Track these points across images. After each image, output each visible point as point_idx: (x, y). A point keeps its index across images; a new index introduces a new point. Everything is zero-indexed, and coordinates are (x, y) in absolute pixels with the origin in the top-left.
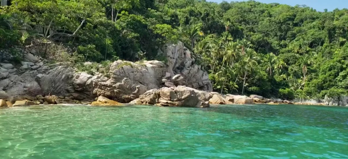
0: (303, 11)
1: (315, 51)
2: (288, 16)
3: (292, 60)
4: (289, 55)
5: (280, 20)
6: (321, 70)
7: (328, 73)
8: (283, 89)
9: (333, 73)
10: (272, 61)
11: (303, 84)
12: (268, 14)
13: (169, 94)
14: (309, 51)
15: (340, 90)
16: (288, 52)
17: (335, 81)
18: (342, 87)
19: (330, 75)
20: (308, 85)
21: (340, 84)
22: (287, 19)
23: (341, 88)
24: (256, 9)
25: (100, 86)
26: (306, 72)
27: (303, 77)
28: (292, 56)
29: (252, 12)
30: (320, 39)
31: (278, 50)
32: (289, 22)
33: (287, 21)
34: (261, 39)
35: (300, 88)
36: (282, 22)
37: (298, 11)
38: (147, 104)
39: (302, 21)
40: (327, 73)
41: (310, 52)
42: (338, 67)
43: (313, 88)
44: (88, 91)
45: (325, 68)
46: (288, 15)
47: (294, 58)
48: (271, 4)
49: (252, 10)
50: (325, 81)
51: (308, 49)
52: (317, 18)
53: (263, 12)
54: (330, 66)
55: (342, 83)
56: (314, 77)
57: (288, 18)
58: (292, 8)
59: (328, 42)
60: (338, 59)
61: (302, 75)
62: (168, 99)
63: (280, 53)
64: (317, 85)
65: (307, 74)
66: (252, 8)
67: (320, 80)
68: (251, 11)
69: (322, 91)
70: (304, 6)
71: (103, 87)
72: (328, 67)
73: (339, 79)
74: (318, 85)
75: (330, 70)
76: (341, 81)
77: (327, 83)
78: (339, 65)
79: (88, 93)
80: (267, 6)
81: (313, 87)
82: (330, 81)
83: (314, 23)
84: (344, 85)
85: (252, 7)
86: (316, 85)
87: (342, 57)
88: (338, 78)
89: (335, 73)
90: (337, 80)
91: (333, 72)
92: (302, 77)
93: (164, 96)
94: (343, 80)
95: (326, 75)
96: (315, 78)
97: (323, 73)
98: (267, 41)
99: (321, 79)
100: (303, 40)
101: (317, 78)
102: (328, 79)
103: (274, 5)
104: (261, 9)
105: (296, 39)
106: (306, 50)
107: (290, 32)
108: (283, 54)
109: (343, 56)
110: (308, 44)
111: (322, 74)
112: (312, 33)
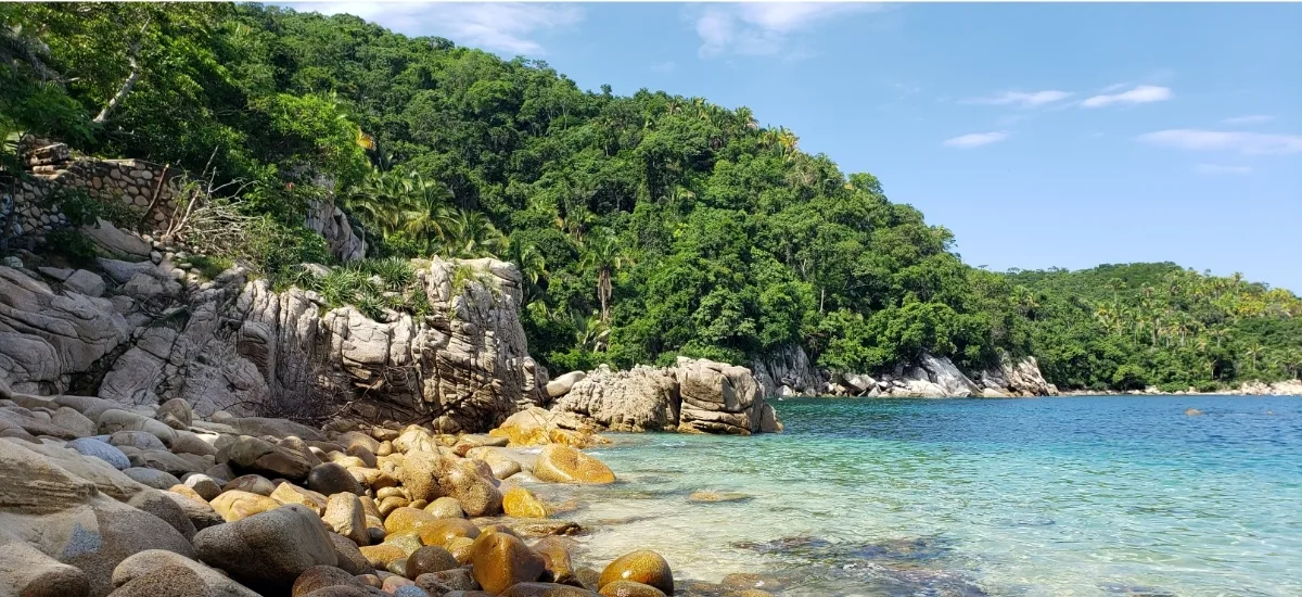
0: (542, 82)
1: (609, 225)
2: (498, 95)
3: (554, 254)
4: (545, 237)
5: (468, 104)
6: (652, 289)
7: (673, 299)
8: (560, 354)
9: (686, 298)
10: (523, 257)
11: (604, 334)
12: (420, 76)
13: (718, 388)
14: (593, 224)
15: (707, 348)
16: (540, 225)
17: (691, 324)
18: (710, 341)
19: (677, 306)
20: (619, 337)
21: (703, 331)
22: (495, 104)
23: (707, 344)
24: (373, 50)
25: (446, 368)
26: (610, 294)
27: (600, 309)
28: (555, 239)
29: (359, 60)
30: (620, 185)
31: (503, 214)
32: (502, 116)
33: (494, 110)
34: (449, 172)
35: (596, 348)
36: (477, 111)
37: (525, 81)
38: (636, 427)
39: (542, 116)
40: (668, 299)
41: (596, 227)
42: (695, 280)
43: (635, 347)
44: (406, 391)
45: (662, 282)
46: (496, 91)
47: (562, 246)
48: (426, 39)
49: (361, 52)
50: (665, 325)
51: (590, 217)
52: (593, 114)
53: (398, 65)
54: (674, 276)
55: (711, 328)
56: (633, 312)
57: (498, 100)
58: (509, 67)
59: (648, 198)
60: (693, 256)
61: (597, 304)
62: (716, 407)
63: (512, 228)
64: (646, 337)
65: (609, 302)
66: (359, 44)
67: (653, 321)
68: (357, 55)
69: (660, 355)
70: (541, 64)
71: (456, 373)
72: (670, 279)
73: (700, 316)
74: (649, 335)
75: (675, 290)
76: (708, 324)
77: (672, 331)
78: (697, 273)
79: (407, 399)
80: (413, 45)
81: (634, 342)
82: (679, 323)
83: (586, 129)
84: (716, 335)
85: (359, 40)
86: (643, 336)
87: (698, 251)
88: (700, 314)
89: (690, 300)
90: (695, 319)
91: (684, 296)
92: (596, 312)
93: (701, 396)
94: (712, 320)
95: (667, 303)
96: (636, 314)
97: (656, 297)
98: (467, 180)
99: (655, 318)
100: (566, 183)
101: (643, 315)
102: (675, 316)
103: (435, 44)
104: (394, 53)
105: (544, 179)
106: (582, 222)
107: (520, 153)
108: (524, 233)
109: (702, 246)
110: (587, 201)
111: (655, 303)
112: (589, 163)
